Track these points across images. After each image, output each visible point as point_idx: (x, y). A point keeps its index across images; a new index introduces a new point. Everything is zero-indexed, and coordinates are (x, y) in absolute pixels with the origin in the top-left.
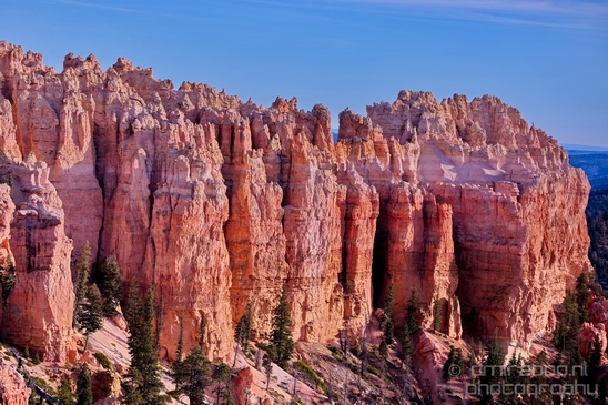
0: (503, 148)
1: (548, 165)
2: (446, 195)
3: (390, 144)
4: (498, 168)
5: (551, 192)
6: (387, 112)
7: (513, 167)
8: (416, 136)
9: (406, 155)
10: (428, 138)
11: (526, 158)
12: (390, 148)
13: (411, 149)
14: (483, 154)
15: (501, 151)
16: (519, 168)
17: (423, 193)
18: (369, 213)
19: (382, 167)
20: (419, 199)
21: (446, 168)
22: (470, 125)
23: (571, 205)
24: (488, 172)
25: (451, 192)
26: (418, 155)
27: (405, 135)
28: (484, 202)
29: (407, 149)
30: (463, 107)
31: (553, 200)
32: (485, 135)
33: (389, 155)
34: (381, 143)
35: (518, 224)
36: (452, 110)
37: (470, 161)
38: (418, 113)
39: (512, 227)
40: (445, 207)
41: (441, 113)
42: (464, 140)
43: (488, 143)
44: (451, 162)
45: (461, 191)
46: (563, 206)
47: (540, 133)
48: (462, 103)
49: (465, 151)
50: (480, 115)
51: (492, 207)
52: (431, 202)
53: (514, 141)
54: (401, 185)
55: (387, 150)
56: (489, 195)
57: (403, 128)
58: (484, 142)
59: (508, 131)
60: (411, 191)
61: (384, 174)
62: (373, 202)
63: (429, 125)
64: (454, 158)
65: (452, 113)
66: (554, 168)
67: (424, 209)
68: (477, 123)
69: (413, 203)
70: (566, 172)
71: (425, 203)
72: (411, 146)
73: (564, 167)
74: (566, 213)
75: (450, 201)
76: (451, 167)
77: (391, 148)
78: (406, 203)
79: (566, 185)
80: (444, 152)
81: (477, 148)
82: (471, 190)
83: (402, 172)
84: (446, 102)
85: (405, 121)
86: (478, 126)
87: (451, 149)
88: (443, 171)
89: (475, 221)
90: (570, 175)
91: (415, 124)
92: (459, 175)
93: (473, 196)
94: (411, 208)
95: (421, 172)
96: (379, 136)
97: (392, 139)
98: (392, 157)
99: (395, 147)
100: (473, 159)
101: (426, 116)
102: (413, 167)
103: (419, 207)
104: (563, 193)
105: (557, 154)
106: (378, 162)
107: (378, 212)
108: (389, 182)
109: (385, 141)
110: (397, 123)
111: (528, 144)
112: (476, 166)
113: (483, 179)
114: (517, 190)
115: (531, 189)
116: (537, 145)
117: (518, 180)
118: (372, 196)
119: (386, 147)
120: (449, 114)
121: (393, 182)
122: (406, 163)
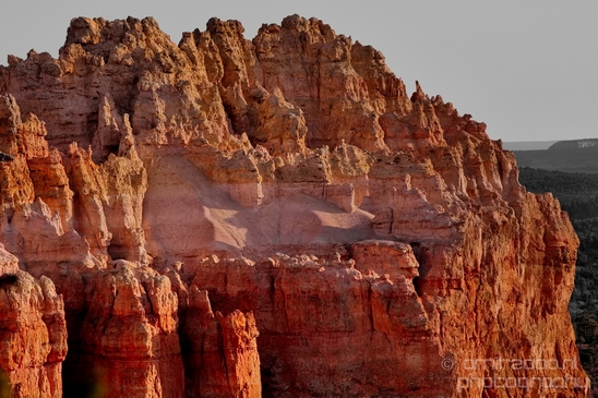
0: (358, 153)
1: (470, 190)
2: (233, 290)
3: (71, 163)
4: (354, 208)
5: (488, 260)
6: (47, 78)
7: (394, 202)
8: (130, 138)
9: (113, 189)
10: (162, 139)
11: (425, 176)
12: (70, 174)
13: (122, 172)
14: (309, 174)
15: (354, 161)
16: (410, 202)
17: (175, 288)
18: (41, 352)
19: (58, 226)
20: (167, 304)
21: (218, 216)
22: (258, 98)
23: (532, 292)
24: (329, 219)
25: (246, 279)
26: (143, 190)
27: (101, 137)
28: (337, 298)
29: (113, 172)
30: (237, 53)
31: (492, 282)
32: (301, 121)
33: (69, 193)
34: (47, 162)
35: (429, 350)
36: (208, 63)
37: (279, 195)
38: (128, 75)
39: (414, 360)
40: (239, 320)
41: (187, 74)
42: (254, 140)
43: (311, 143)
44: (229, 201)
45: (271, 273)
46: (516, 297)
47: (443, 109)
48: (231, 41)
49: (264, 167)
50: (282, 71)
51: (358, 313)
52: (202, 310)
53: (379, 133)
54: (115, 269)
55: (64, 180)
56: (349, 279)
57: (93, 119)
58: (301, 142)
59: (358, 107)
60: (144, 284)
61: (64, 244)
62: (51, 321)
63: (160, 107)
64: (235, 190)
65: (210, 70)
66: (486, 197)
67: (182, 329)
68: (278, 93)
69: (153, 315)
70: (515, 206)
71: (183, 314)
72: (124, 165)
73: (511, 194)
74: (524, 311)
75: (245, 303)
76: (230, 213)
77: (73, 174)
78: (137, 316)
79: (517, 239)
80: (207, 176)
81: (292, 159)
82: (297, 270)
83: (108, 235)
84: (191, 42)
85: (98, 99)
86: (282, 99)
87: (227, 167)
88: (210, 228)
89: (316, 353)
90: (527, 214)
91: (124, 106)
92: (254, 233)
93: (304, 286)
94: (151, 330)
95: (154, 234)
96: (37, 145)
97: (74, 148)
98: (77, 199)
99: (84, 169)
100: (286, 188)
101: (152, 82)
102: (132, 220)
103: (170, 324)
104: (513, 262)
105: (487, 163)
106: (47, 212)
107: (63, 346)
108: (79, 265)
109: (57, 155)
110: (74, 105)
111: (414, 137)
112: (296, 207)
113: (320, 241)
114: (413, 263)
115: (447, 257)
116: (437, 140)
117: (412, 235)
118: (45, 304)
119: (60, 170)
120: (202, 72)
121: (90, 263)
122: (115, 209)
